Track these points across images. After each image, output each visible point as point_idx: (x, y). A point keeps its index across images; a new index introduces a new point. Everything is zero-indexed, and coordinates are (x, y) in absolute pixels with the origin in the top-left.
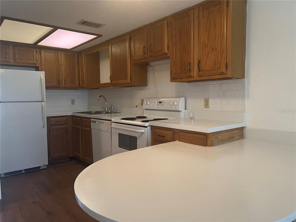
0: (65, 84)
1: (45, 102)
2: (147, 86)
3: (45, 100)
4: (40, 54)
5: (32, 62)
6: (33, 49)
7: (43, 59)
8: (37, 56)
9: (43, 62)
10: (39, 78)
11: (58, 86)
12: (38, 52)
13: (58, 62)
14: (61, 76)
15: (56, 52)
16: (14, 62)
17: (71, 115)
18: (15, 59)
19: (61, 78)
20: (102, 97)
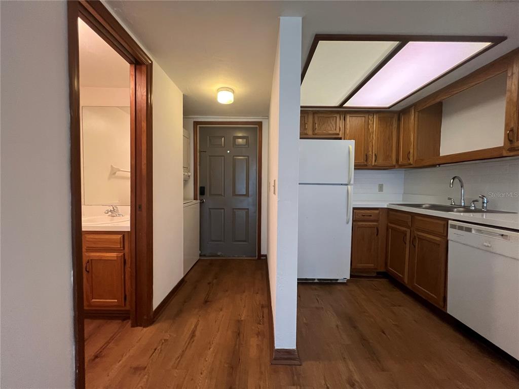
0: (375, 161)
1: (352, 186)
3: (352, 182)
4: (344, 120)
5: (335, 132)
6: (335, 115)
7: (348, 126)
8: (340, 123)
9: (348, 131)
10: (347, 149)
11: (365, 163)
12: (342, 118)
13: (368, 129)
14: (370, 149)
15: (367, 116)
16: (313, 134)
17: (386, 207)
18: (314, 129)
19: (370, 153)
20: (456, 180)
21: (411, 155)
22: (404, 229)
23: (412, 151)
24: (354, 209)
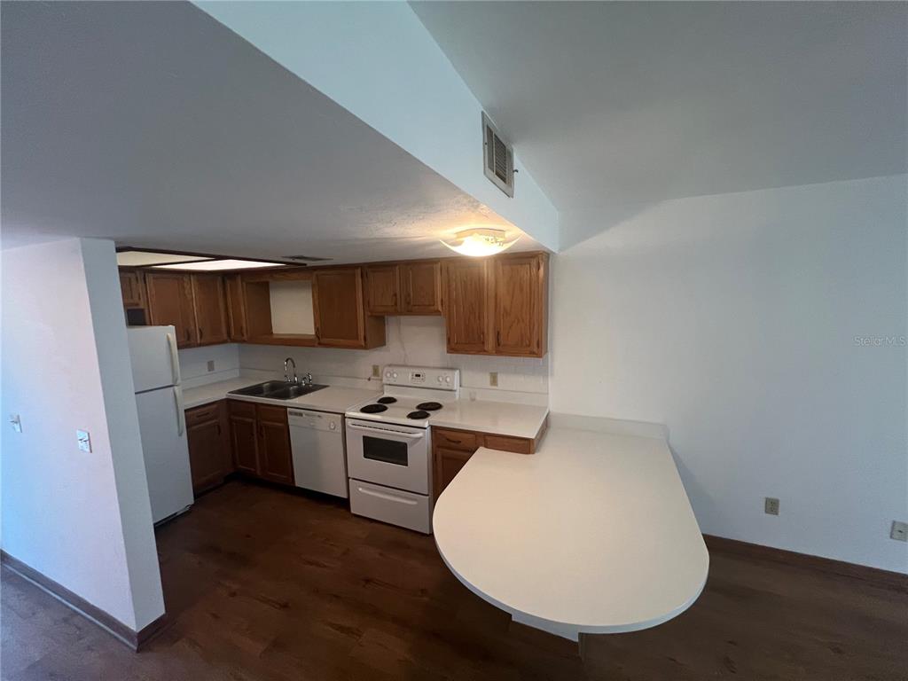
0: (201, 337)
1: (180, 386)
2: (385, 344)
3: (179, 378)
4: (145, 283)
5: (130, 301)
7: (152, 292)
8: (137, 287)
9: (153, 299)
10: (165, 340)
11: (188, 342)
12: (141, 280)
13: (185, 295)
14: (192, 323)
15: (180, 277)
17: (225, 397)
19: (193, 327)
20: (289, 361)
21: (244, 331)
22: (250, 420)
23: (244, 326)
24: (185, 411)
